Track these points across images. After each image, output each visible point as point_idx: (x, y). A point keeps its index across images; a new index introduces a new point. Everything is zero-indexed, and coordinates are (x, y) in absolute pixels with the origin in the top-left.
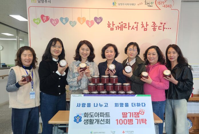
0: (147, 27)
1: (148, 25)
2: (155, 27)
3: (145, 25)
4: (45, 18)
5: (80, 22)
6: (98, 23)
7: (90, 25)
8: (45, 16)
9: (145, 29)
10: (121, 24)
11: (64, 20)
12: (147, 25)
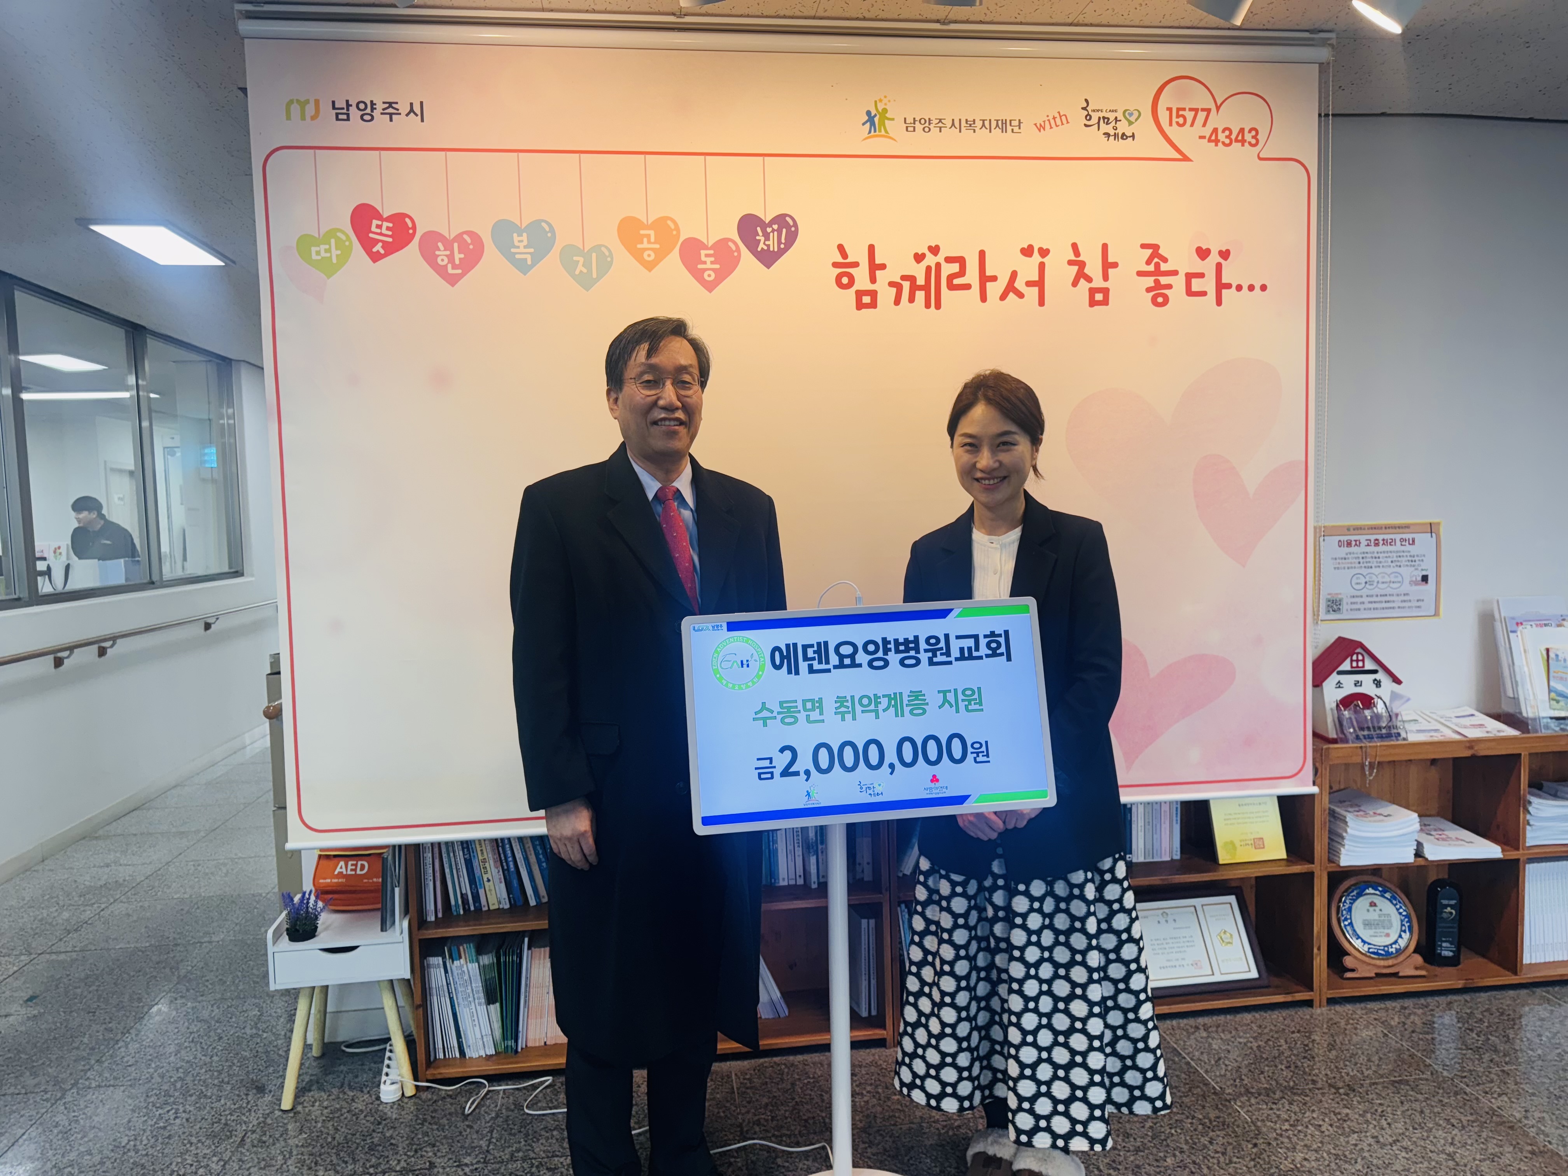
1: (1115, 265)
2: (1164, 280)
3: (1094, 268)
5: (638, 255)
6: (768, 259)
7: (709, 276)
9: (1099, 297)
10: (930, 260)
11: (520, 241)
12: (1108, 266)
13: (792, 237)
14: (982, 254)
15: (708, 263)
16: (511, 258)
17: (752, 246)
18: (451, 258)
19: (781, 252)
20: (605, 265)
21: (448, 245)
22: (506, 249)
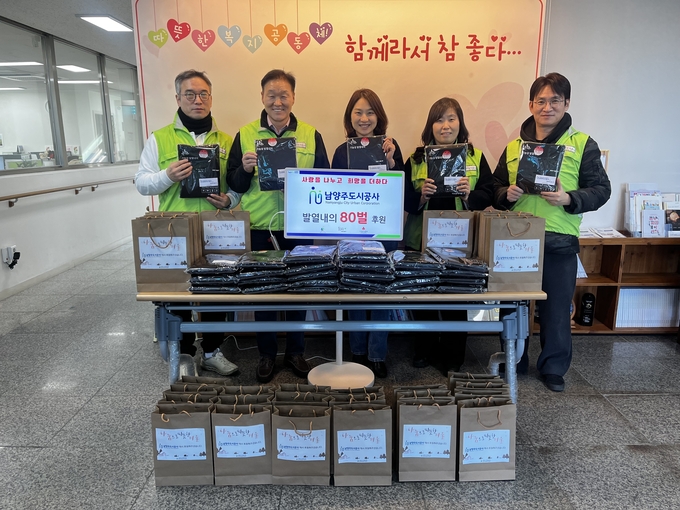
0: (453, 49)
1: (458, 44)
2: (477, 50)
3: (449, 45)
4: (178, 30)
5: (271, 39)
6: (321, 41)
7: (298, 47)
8: (177, 24)
9: (450, 57)
10: (384, 41)
11: (228, 34)
12: (454, 44)
13: (330, 32)
14: (405, 39)
15: (298, 42)
16: (225, 40)
17: (315, 36)
18: (203, 40)
19: (326, 38)
20: (259, 44)
21: (202, 36)
22: (223, 37)
